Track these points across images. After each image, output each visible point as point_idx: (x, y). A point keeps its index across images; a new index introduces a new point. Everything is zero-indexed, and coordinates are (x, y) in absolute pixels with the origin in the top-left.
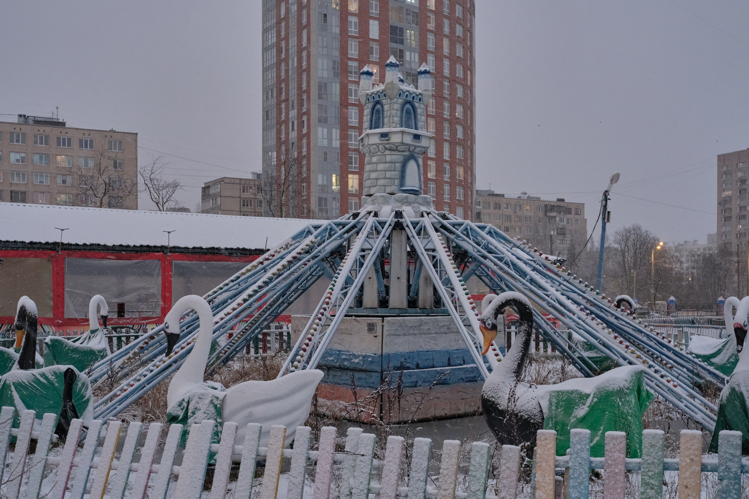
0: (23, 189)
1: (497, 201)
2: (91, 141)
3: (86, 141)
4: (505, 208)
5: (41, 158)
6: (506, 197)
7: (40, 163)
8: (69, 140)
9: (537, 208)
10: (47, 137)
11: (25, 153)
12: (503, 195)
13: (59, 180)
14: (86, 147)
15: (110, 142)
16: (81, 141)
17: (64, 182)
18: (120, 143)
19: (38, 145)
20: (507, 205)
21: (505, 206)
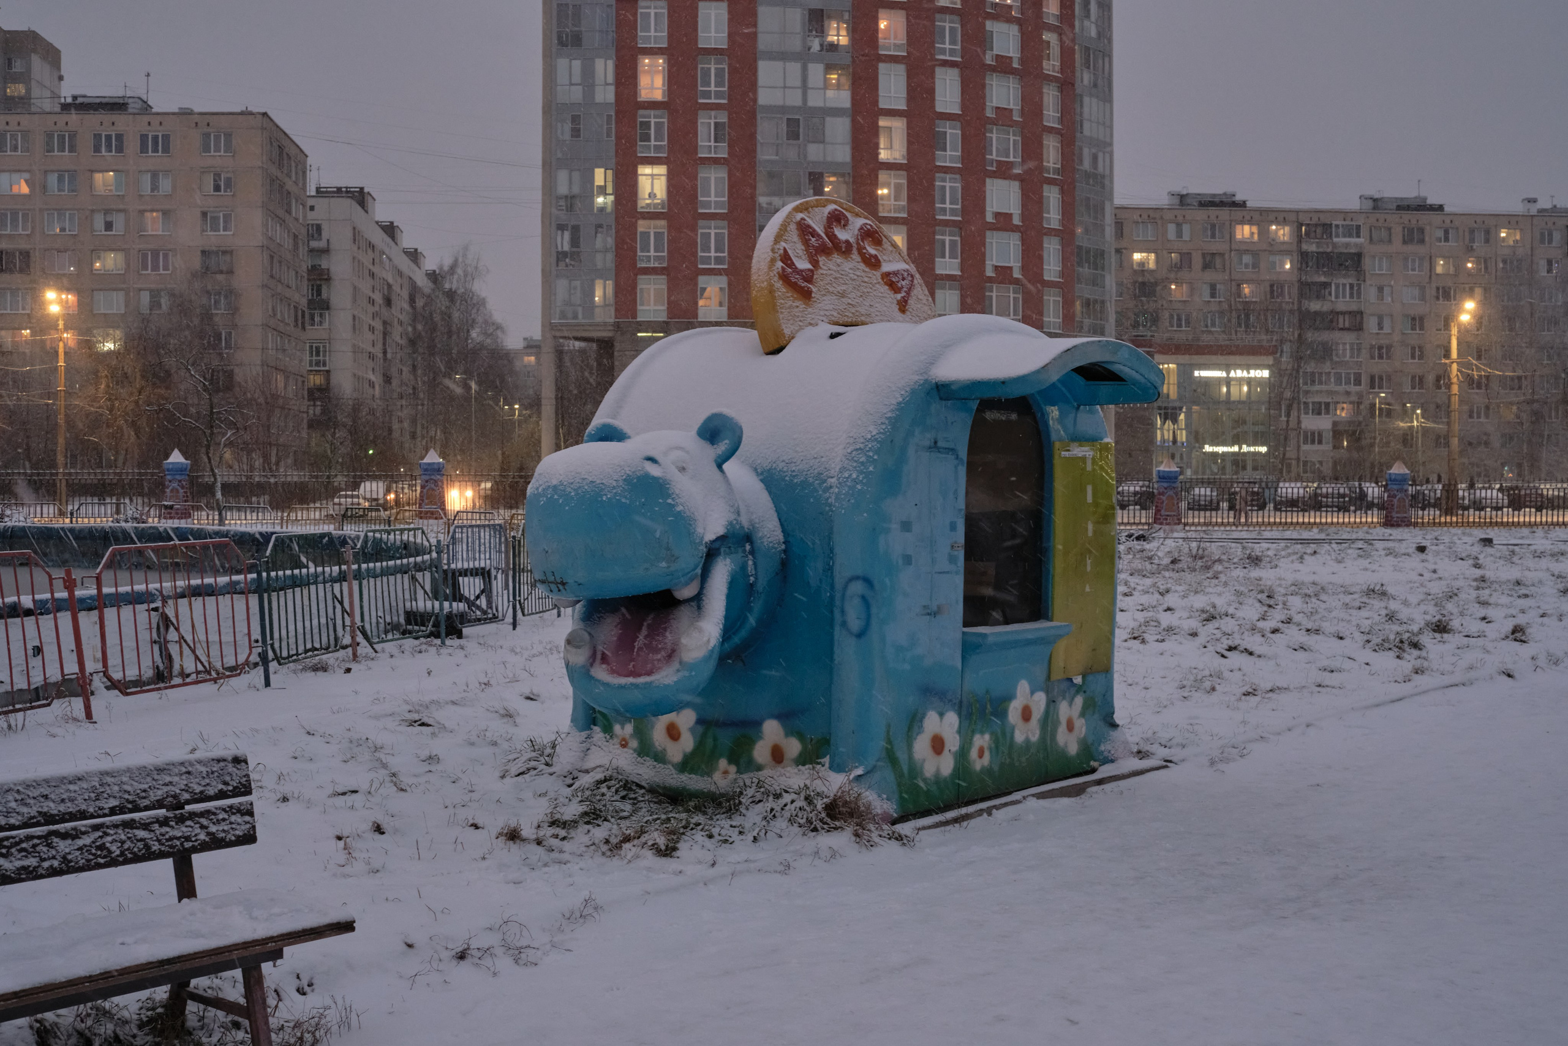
0: (24, 245)
1: (1414, 222)
2: (166, 138)
3: (156, 138)
4: (1439, 240)
5: (60, 179)
6: (1447, 209)
7: (59, 190)
8: (119, 137)
9: (1542, 234)
10: (73, 136)
11: (29, 171)
12: (1441, 208)
13: (99, 222)
14: (156, 150)
15: (207, 136)
16: (144, 138)
17: (109, 226)
18: (228, 136)
19: (56, 153)
20: (1446, 232)
21: (1440, 234)
